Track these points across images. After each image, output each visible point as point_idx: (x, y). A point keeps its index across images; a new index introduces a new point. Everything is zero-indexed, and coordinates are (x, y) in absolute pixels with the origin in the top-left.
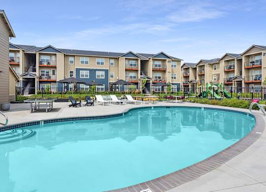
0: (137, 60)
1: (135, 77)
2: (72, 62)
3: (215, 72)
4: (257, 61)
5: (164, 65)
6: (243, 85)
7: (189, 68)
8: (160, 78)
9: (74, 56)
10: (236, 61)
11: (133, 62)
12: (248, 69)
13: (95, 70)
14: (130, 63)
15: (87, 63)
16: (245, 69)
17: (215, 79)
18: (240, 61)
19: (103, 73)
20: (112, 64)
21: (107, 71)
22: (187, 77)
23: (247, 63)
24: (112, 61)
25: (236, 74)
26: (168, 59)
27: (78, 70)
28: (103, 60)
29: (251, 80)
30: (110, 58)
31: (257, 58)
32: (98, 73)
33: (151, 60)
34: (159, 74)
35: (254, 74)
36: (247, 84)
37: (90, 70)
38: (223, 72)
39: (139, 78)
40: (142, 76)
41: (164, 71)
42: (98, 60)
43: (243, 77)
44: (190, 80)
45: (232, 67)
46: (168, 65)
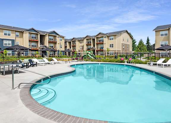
0: (37, 34)
1: (35, 46)
3: (81, 45)
4: (101, 40)
5: (55, 39)
6: (96, 52)
7: (66, 42)
8: (52, 47)
10: (92, 40)
11: (34, 36)
12: (97, 44)
14: (32, 36)
16: (96, 44)
17: (81, 49)
18: (94, 40)
19: (10, 42)
20: (17, 36)
21: (13, 41)
22: (66, 47)
23: (97, 41)
24: (18, 34)
25: (92, 46)
26: (57, 36)
28: (10, 32)
29: (99, 49)
30: (16, 31)
31: (101, 39)
32: (5, 42)
33: (47, 35)
34: (52, 45)
35: (100, 46)
36: (97, 51)
38: (86, 45)
39: (39, 47)
40: (41, 45)
41: (55, 43)
42: (5, 32)
43: (95, 48)
44: (67, 49)
45: (90, 43)
46: (58, 39)
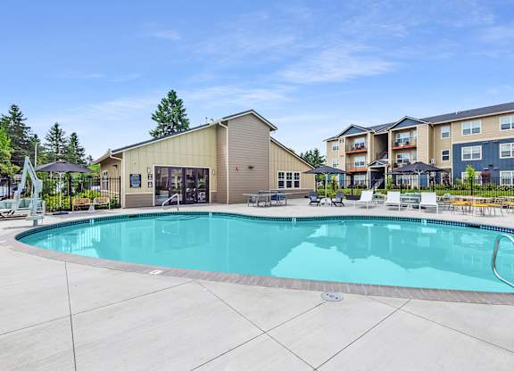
2: (445, 135)
9: (450, 123)
13: (498, 142)
15: (476, 130)
27: (457, 148)
37: (485, 145)
